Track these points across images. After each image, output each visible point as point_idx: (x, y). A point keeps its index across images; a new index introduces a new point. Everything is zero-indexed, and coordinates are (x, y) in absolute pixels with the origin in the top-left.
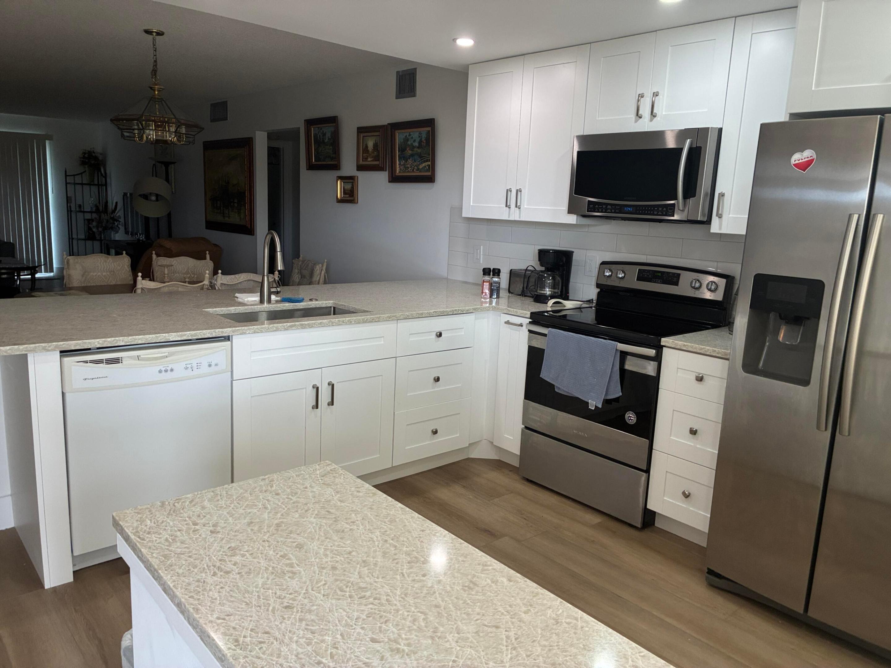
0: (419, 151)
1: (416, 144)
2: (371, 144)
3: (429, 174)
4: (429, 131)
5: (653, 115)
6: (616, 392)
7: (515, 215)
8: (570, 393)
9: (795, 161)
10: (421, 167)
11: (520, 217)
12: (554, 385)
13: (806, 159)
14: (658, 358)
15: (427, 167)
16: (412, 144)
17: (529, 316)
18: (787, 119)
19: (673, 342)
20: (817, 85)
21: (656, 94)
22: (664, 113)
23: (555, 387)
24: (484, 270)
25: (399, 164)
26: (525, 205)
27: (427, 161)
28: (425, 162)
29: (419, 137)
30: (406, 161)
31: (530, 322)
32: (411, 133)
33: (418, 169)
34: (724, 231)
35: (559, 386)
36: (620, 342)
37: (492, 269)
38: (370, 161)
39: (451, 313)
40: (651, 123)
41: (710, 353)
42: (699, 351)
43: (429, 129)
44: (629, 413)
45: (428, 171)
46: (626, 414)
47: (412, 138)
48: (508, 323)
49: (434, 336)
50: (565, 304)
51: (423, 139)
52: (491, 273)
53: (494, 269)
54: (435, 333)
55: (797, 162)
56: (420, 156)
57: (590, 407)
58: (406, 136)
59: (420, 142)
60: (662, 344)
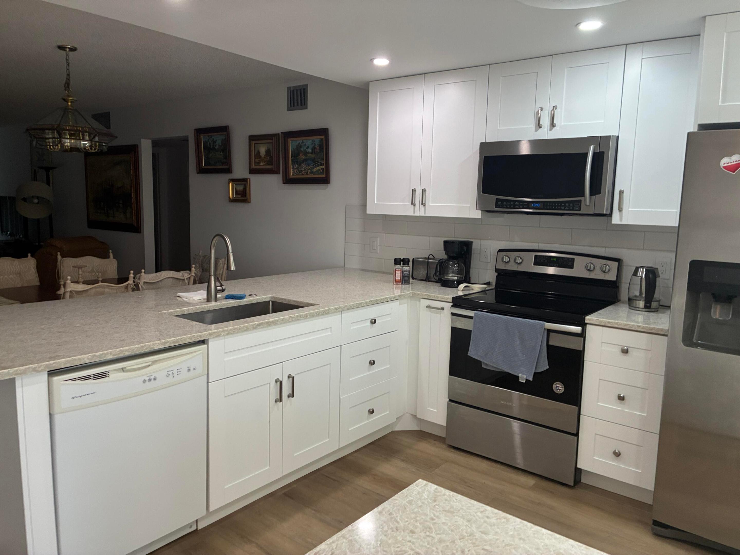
0: (313, 156)
1: (309, 150)
2: (263, 150)
3: (324, 176)
4: (322, 139)
5: (553, 125)
6: (544, 366)
7: (420, 212)
8: (500, 369)
9: (724, 164)
10: (315, 170)
11: (425, 213)
12: (480, 362)
13: (735, 163)
14: (582, 335)
15: (321, 170)
16: (305, 150)
17: (451, 300)
18: (696, 130)
19: (597, 320)
20: (723, 101)
21: (555, 108)
22: (562, 124)
23: (482, 364)
24: (395, 260)
25: (293, 168)
26: (430, 203)
27: (321, 165)
28: (318, 166)
29: (312, 144)
30: (300, 165)
31: (452, 306)
32: (304, 141)
33: (312, 172)
34: (624, 222)
35: (485, 362)
36: (547, 322)
37: (402, 259)
38: (262, 165)
39: (383, 301)
40: (551, 132)
41: (635, 328)
42: (623, 327)
43: (323, 137)
44: (557, 384)
45: (323, 173)
46: (554, 385)
47: (305, 145)
48: (428, 307)
49: (369, 323)
50: (473, 288)
51: (316, 146)
52: (402, 263)
53: (404, 259)
54: (370, 321)
55: (726, 165)
56: (314, 161)
57: (520, 381)
58: (299, 143)
59: (314, 149)
60: (586, 322)
